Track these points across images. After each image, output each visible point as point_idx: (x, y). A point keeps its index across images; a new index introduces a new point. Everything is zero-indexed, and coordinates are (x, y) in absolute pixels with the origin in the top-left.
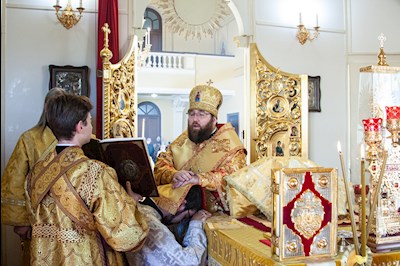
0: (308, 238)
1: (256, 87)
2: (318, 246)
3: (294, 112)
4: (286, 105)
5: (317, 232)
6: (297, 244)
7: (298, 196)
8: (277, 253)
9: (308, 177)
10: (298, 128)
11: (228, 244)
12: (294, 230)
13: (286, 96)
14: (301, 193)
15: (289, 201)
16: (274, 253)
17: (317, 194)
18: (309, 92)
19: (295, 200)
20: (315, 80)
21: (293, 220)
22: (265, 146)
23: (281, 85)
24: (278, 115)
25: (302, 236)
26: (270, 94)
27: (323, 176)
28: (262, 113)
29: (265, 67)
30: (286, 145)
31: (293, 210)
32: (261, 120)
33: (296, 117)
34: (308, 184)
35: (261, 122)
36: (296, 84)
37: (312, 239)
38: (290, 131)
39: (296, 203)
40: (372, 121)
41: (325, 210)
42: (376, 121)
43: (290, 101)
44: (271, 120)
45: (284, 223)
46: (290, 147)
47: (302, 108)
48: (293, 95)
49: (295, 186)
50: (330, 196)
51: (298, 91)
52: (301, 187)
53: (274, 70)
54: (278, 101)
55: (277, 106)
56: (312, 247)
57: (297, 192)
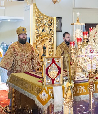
0: (53, 79)
1: (35, 22)
2: (57, 81)
3: (50, 32)
4: (47, 29)
5: (56, 77)
6: (50, 80)
7: (50, 65)
8: (44, 84)
9: (53, 59)
10: (52, 39)
11: (27, 83)
12: (49, 76)
13: (48, 26)
14: (51, 64)
15: (47, 67)
16: (43, 84)
17: (56, 65)
18: (57, 23)
19: (49, 66)
20: (59, 19)
21: (49, 73)
22: (39, 46)
23: (46, 21)
24: (44, 33)
25: (51, 78)
26: (41, 25)
27: (58, 59)
28: (38, 32)
29: (39, 13)
30: (47, 46)
31: (48, 70)
32: (37, 36)
33: (51, 34)
34: (53, 62)
35: (37, 37)
36: (51, 21)
37: (55, 79)
38: (49, 40)
39: (49, 68)
40: (72, 42)
41: (59, 70)
42: (73, 42)
43: (49, 28)
44: (41, 35)
45: (46, 74)
46: (49, 47)
47: (54, 31)
48: (50, 25)
49: (49, 62)
50: (60, 65)
51: (52, 24)
52: (51, 62)
53: (42, 15)
54: (44, 28)
55: (44, 30)
56: (55, 82)
57: (50, 64)
